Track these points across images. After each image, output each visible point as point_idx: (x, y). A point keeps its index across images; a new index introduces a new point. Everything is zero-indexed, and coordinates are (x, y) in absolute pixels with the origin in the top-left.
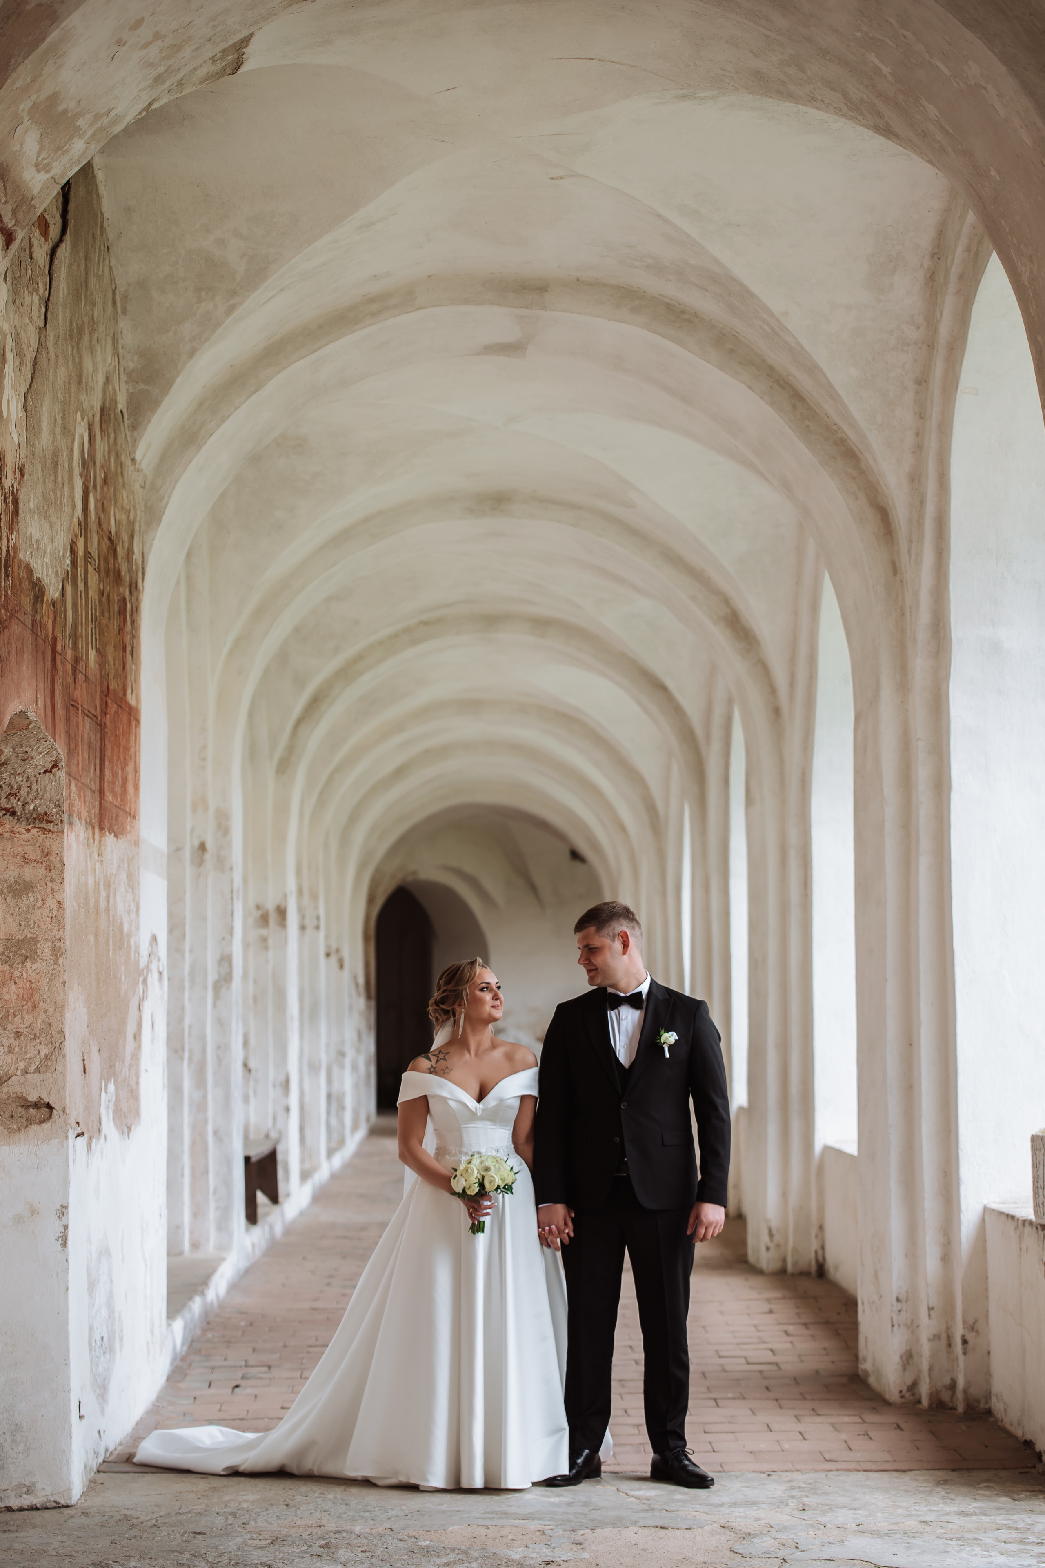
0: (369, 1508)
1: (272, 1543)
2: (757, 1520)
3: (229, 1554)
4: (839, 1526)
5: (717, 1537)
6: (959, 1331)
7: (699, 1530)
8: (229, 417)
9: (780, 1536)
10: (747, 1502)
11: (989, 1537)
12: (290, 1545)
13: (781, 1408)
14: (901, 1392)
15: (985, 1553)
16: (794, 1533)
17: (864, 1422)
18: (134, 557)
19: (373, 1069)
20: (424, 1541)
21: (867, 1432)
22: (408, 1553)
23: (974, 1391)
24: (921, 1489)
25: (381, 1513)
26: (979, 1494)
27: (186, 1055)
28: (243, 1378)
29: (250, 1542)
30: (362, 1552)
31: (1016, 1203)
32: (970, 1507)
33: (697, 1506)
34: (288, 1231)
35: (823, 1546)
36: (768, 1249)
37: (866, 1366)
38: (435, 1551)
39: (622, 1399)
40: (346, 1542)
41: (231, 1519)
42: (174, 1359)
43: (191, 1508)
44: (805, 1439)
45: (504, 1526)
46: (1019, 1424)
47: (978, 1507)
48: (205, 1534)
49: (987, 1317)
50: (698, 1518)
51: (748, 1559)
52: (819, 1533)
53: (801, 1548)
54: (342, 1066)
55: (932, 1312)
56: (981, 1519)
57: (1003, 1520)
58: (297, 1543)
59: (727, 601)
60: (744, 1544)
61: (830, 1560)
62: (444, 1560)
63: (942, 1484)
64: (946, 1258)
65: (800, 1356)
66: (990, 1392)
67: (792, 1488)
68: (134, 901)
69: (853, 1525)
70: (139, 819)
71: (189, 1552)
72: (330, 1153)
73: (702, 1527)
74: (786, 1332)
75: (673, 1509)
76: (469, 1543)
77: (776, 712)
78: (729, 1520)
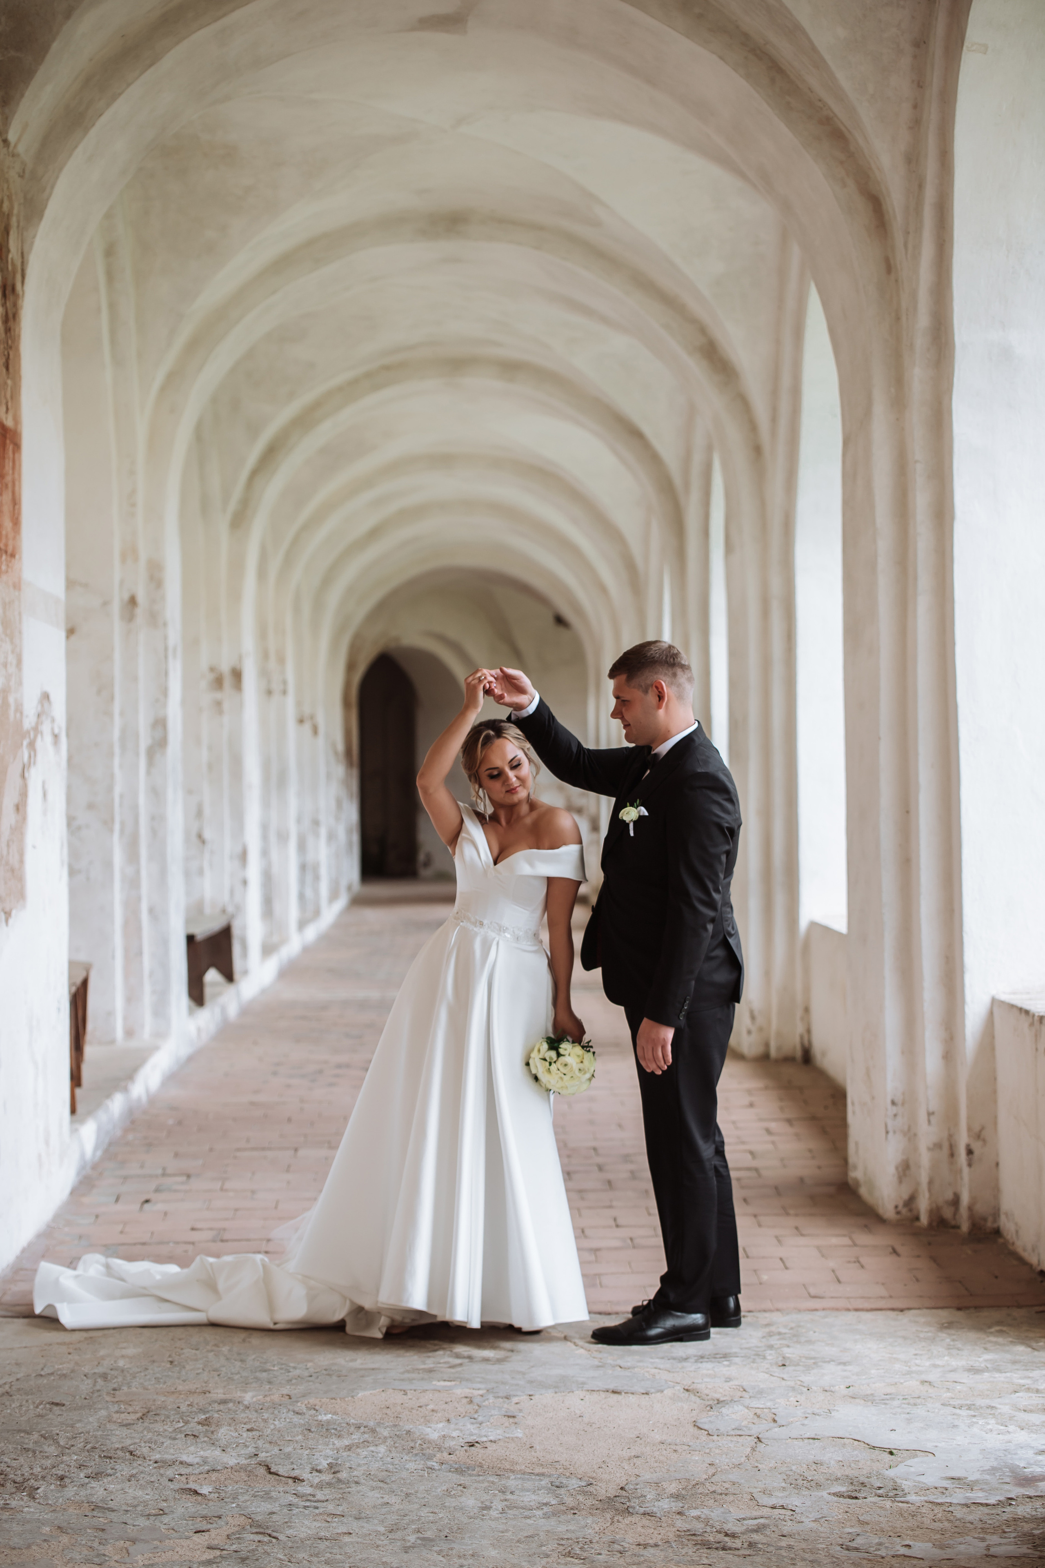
0: (268, 1366)
1: (142, 1418)
2: (728, 1380)
3: (87, 1435)
4: (827, 1388)
5: (680, 1404)
6: (963, 1140)
7: (659, 1394)
8: (120, 94)
9: (755, 1403)
10: (717, 1354)
11: (1006, 1404)
12: (163, 1421)
13: (760, 1225)
14: (896, 1207)
15: (1002, 1428)
16: (771, 1400)
17: (855, 1245)
18: (10, 256)
19: (356, 838)
20: (325, 1414)
21: (857, 1258)
22: (302, 1433)
23: (980, 1208)
24: (922, 1335)
25: (281, 1373)
26: (990, 1342)
27: (117, 827)
28: (157, 1190)
29: (115, 1416)
30: (248, 1430)
31: (1028, 993)
32: (981, 1359)
33: (657, 1360)
34: (245, 1011)
35: (806, 1418)
36: (749, 1032)
37: (856, 1174)
38: (336, 1429)
39: (580, 1215)
40: (231, 1416)
41: (100, 1381)
42: (82, 1167)
43: (56, 1367)
44: (787, 1268)
45: (425, 1391)
46: (1033, 1250)
47: (991, 1360)
48: (64, 1405)
49: (995, 1123)
50: (657, 1377)
51: (715, 1438)
52: (802, 1398)
53: (780, 1421)
54: (317, 835)
55: (932, 1118)
56: (995, 1378)
57: (1021, 1378)
58: (172, 1418)
59: (703, 330)
60: (711, 1417)
61: (814, 1439)
62: (346, 1442)
63: (946, 1328)
64: (949, 1056)
65: (782, 1160)
66: (999, 1210)
67: (770, 1335)
68: (13, 652)
69: (843, 1387)
70: (20, 558)
71: (39, 1432)
72: (302, 925)
73: (662, 1391)
74: (768, 1131)
75: (629, 1364)
76: (380, 1416)
77: (757, 450)
78: (696, 1381)
